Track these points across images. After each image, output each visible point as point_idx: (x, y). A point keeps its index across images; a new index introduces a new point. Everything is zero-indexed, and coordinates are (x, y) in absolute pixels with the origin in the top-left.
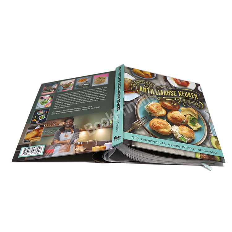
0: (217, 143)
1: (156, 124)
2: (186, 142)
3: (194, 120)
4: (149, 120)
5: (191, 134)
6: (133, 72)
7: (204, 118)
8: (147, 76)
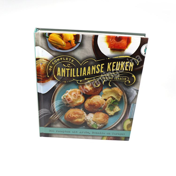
1: (71, 115)
2: (97, 128)
4: (65, 112)
6: (50, 42)
7: (128, 98)
8: (69, 44)
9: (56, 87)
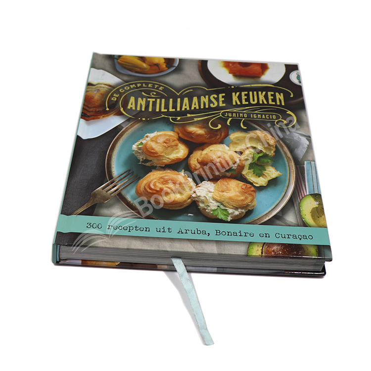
0: (319, 212)
1: (155, 185)
2: (229, 219)
3: (262, 160)
4: (138, 178)
5: (246, 198)
6: (120, 64)
7: (292, 151)
8: (156, 67)
9: (123, 128)
